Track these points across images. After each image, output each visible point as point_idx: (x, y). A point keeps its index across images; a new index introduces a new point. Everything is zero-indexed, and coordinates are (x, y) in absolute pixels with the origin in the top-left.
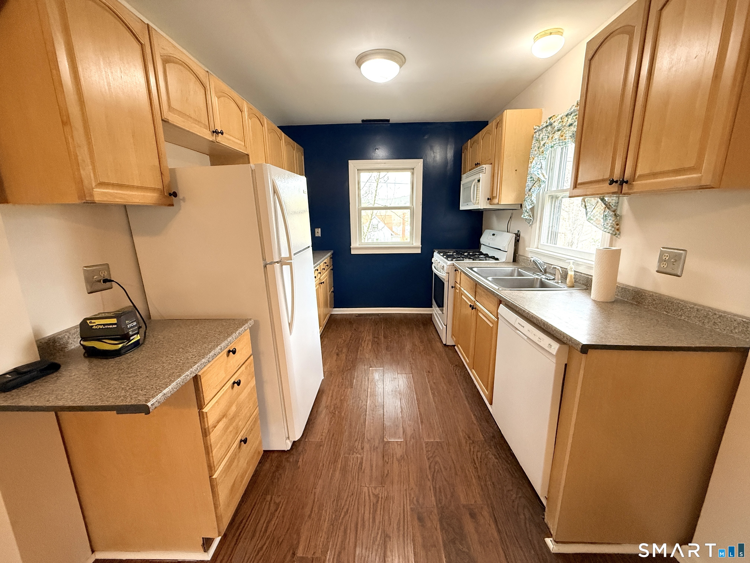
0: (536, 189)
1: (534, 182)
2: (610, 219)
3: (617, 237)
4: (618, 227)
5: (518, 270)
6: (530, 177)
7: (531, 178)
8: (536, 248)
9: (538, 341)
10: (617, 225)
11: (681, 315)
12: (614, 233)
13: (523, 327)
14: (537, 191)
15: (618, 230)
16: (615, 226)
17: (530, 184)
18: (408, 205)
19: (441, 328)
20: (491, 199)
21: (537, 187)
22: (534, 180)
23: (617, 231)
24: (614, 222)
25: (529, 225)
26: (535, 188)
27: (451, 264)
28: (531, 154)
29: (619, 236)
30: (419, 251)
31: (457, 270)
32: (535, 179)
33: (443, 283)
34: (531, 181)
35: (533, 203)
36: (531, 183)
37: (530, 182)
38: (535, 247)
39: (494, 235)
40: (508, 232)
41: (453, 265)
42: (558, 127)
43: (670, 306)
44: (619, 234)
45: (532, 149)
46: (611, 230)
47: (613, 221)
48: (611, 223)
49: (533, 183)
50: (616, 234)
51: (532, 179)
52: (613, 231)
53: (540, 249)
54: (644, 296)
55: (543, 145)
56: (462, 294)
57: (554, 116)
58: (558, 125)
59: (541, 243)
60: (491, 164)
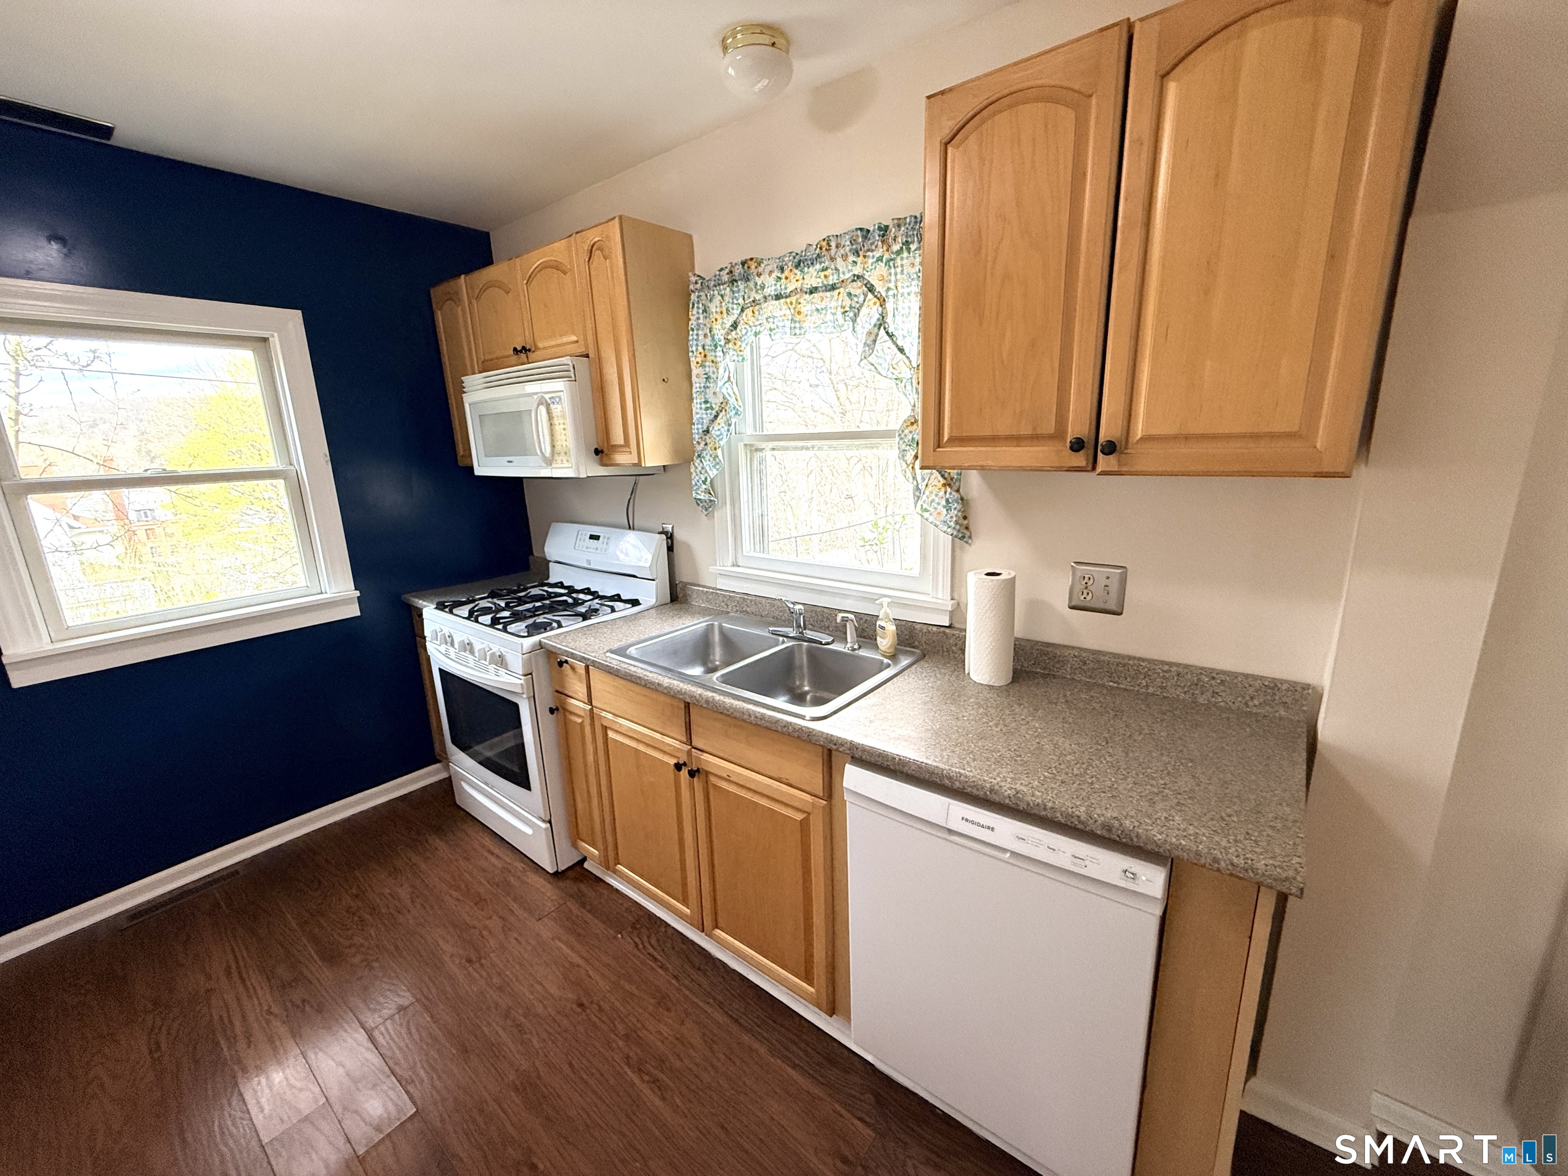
0: (722, 430)
1: (714, 412)
2: (955, 509)
3: (967, 542)
4: (965, 522)
5: (721, 627)
6: (703, 400)
7: (706, 402)
8: (733, 565)
9: (1075, 865)
10: (965, 518)
11: (1147, 686)
12: (960, 535)
13: (993, 829)
14: (725, 434)
15: (967, 528)
16: (961, 521)
17: (705, 416)
18: (272, 462)
19: (529, 831)
20: (606, 451)
21: (723, 425)
22: (712, 408)
23: (965, 531)
24: (960, 514)
25: (706, 513)
26: (719, 427)
27: (534, 645)
28: (695, 342)
29: (970, 541)
30: (354, 611)
31: (566, 662)
32: (714, 406)
33: (516, 706)
34: (707, 409)
35: (718, 464)
36: (707, 414)
37: (704, 412)
38: (730, 563)
39: (593, 537)
40: (630, 528)
41: (541, 645)
42: (775, 290)
43: (1121, 672)
44: (970, 537)
45: (695, 332)
46: (954, 528)
47: (959, 511)
48: (956, 515)
49: (711, 414)
50: (964, 537)
51: (708, 405)
52: (959, 531)
53: (744, 567)
54: (1060, 656)
55: (732, 326)
56: (606, 727)
57: (751, 259)
58: (775, 285)
59: (744, 554)
60: (587, 356)
